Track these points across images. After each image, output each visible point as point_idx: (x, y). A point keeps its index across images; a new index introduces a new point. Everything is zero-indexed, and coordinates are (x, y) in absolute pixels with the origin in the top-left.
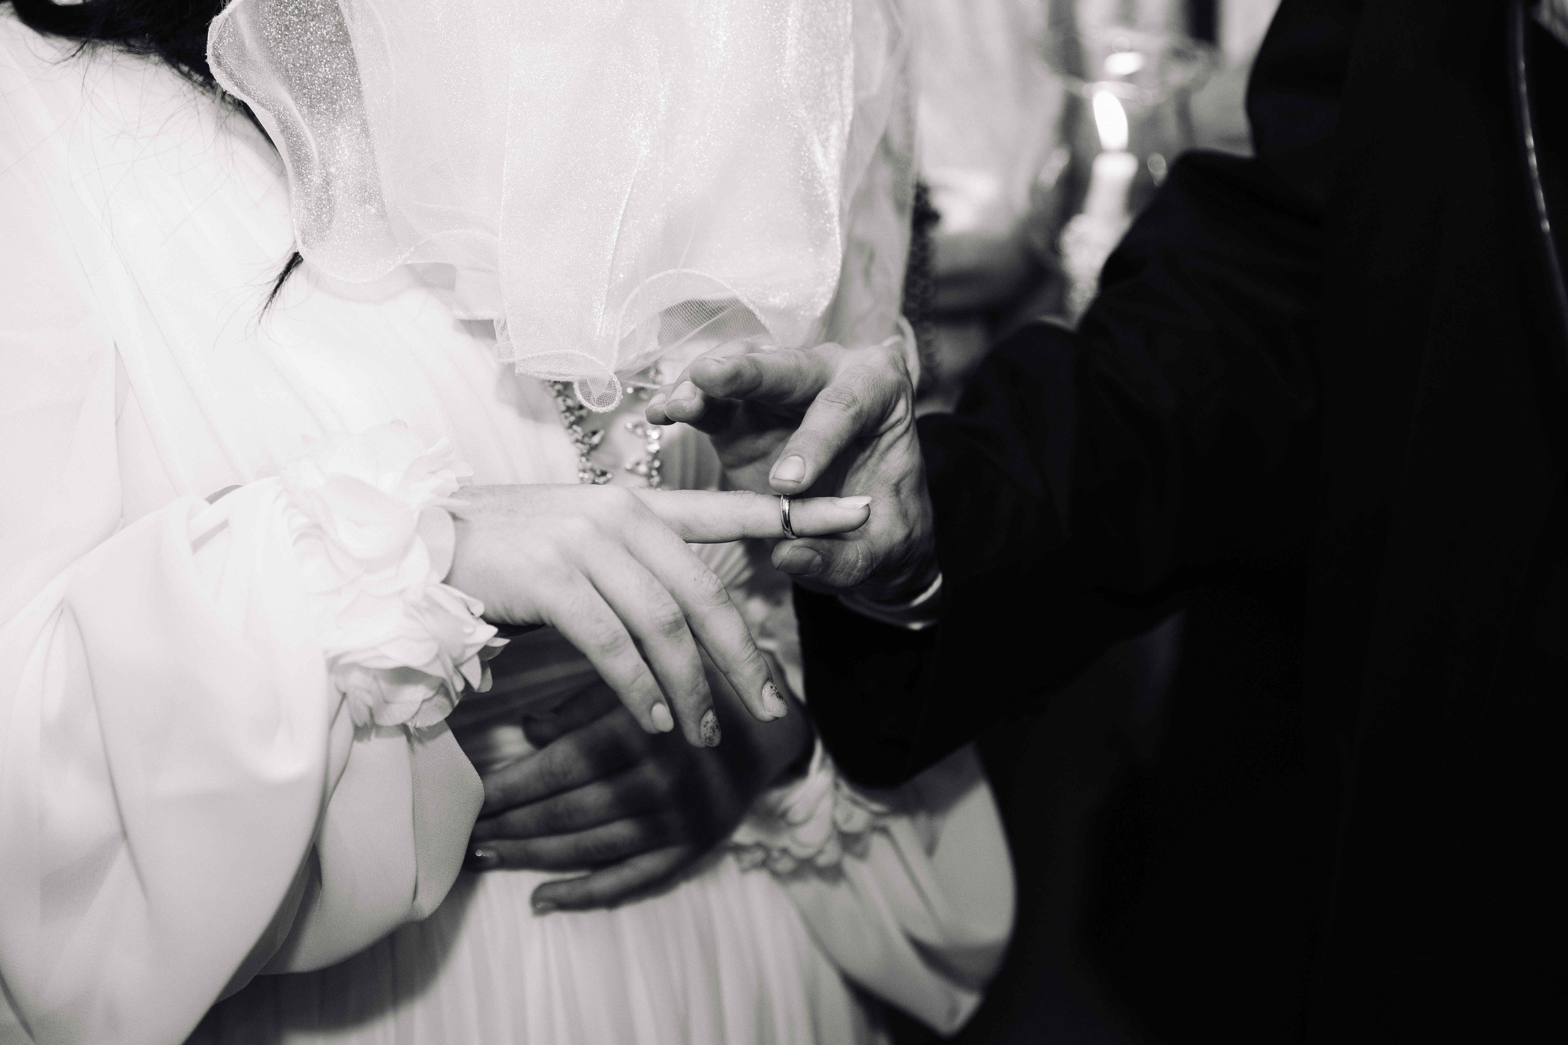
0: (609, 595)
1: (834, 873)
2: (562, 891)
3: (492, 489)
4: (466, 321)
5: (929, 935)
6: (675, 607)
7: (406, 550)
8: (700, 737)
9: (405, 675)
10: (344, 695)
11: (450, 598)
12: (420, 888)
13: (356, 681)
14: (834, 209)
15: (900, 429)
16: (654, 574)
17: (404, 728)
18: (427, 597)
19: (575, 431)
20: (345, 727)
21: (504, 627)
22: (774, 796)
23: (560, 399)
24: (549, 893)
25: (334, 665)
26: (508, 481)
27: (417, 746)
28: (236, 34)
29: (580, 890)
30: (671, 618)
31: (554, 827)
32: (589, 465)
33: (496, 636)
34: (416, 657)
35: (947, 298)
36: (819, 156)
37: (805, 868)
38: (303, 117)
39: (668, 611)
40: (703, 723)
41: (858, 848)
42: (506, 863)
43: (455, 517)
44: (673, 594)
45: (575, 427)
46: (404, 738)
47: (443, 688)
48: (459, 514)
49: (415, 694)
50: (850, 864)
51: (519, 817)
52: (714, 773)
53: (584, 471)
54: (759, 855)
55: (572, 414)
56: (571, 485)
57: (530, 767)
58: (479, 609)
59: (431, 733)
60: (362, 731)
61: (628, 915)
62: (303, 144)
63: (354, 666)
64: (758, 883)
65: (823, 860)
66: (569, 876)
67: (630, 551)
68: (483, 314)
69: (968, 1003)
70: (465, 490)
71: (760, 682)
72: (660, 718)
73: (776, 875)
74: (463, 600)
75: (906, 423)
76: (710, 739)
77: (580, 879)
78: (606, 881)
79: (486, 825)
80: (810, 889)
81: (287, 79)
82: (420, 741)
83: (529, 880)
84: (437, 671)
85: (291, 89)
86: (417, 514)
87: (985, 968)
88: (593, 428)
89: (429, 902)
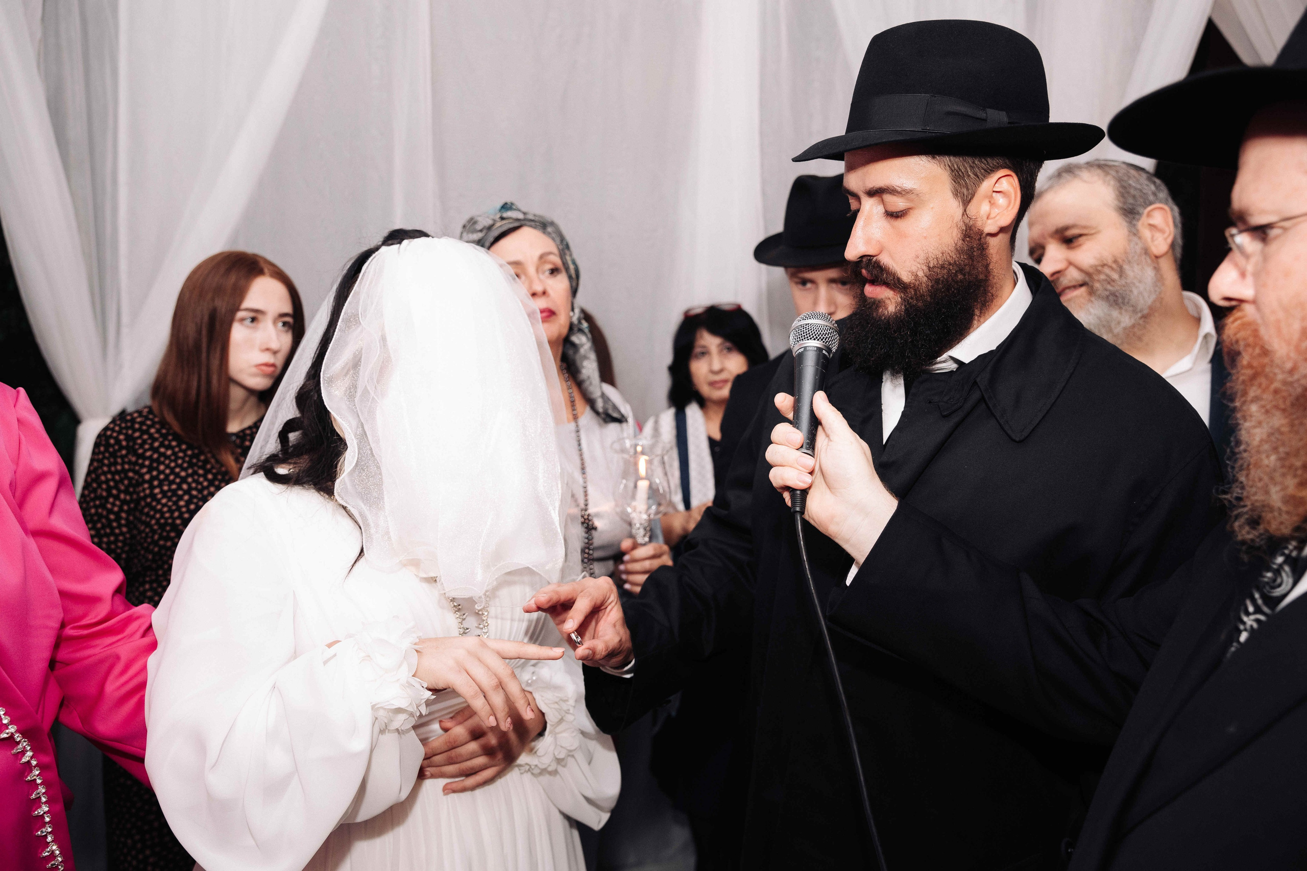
0: (473, 677)
1: (555, 773)
2: (454, 786)
3: (430, 640)
4: (426, 578)
5: (590, 794)
6: (497, 680)
7: (400, 666)
8: (506, 727)
9: (399, 711)
10: (376, 718)
11: (415, 682)
12: (402, 788)
13: (381, 713)
14: (557, 524)
15: (613, 604)
16: (489, 669)
17: (397, 730)
18: (408, 682)
19: (457, 614)
20: (377, 730)
21: (434, 691)
22: (533, 744)
23: (452, 603)
24: (449, 787)
25: (374, 708)
26: (434, 636)
27: (403, 736)
28: (345, 484)
29: (461, 785)
30: (496, 684)
31: (451, 762)
32: (462, 626)
33: (432, 695)
34: (403, 704)
35: (597, 554)
36: (552, 512)
37: (544, 771)
38: (367, 510)
39: (494, 682)
40: (507, 722)
41: (563, 763)
42: (433, 776)
43: (417, 651)
44: (495, 675)
45: (457, 613)
46: (397, 734)
47: (412, 715)
48: (418, 649)
49: (402, 717)
50: (560, 769)
51: (437, 759)
52: (513, 737)
53: (460, 628)
54: (527, 767)
55: (456, 608)
56: (454, 637)
57: (441, 740)
58: (425, 686)
59: (407, 731)
60: (382, 732)
61: (478, 792)
62: (367, 520)
63: (382, 708)
64: (527, 777)
65: (550, 769)
66: (457, 779)
67: (479, 660)
68: (433, 575)
69: (605, 817)
70: (422, 641)
71: (526, 706)
72: (492, 722)
73: (532, 774)
74: (420, 682)
75: (615, 602)
76: (509, 728)
77: (461, 780)
78: (471, 781)
79: (426, 762)
80: (546, 778)
81: (362, 498)
82: (403, 734)
83: (442, 782)
84: (410, 709)
85: (363, 502)
86: (404, 651)
87: (612, 804)
88: (463, 613)
89: (404, 795)
